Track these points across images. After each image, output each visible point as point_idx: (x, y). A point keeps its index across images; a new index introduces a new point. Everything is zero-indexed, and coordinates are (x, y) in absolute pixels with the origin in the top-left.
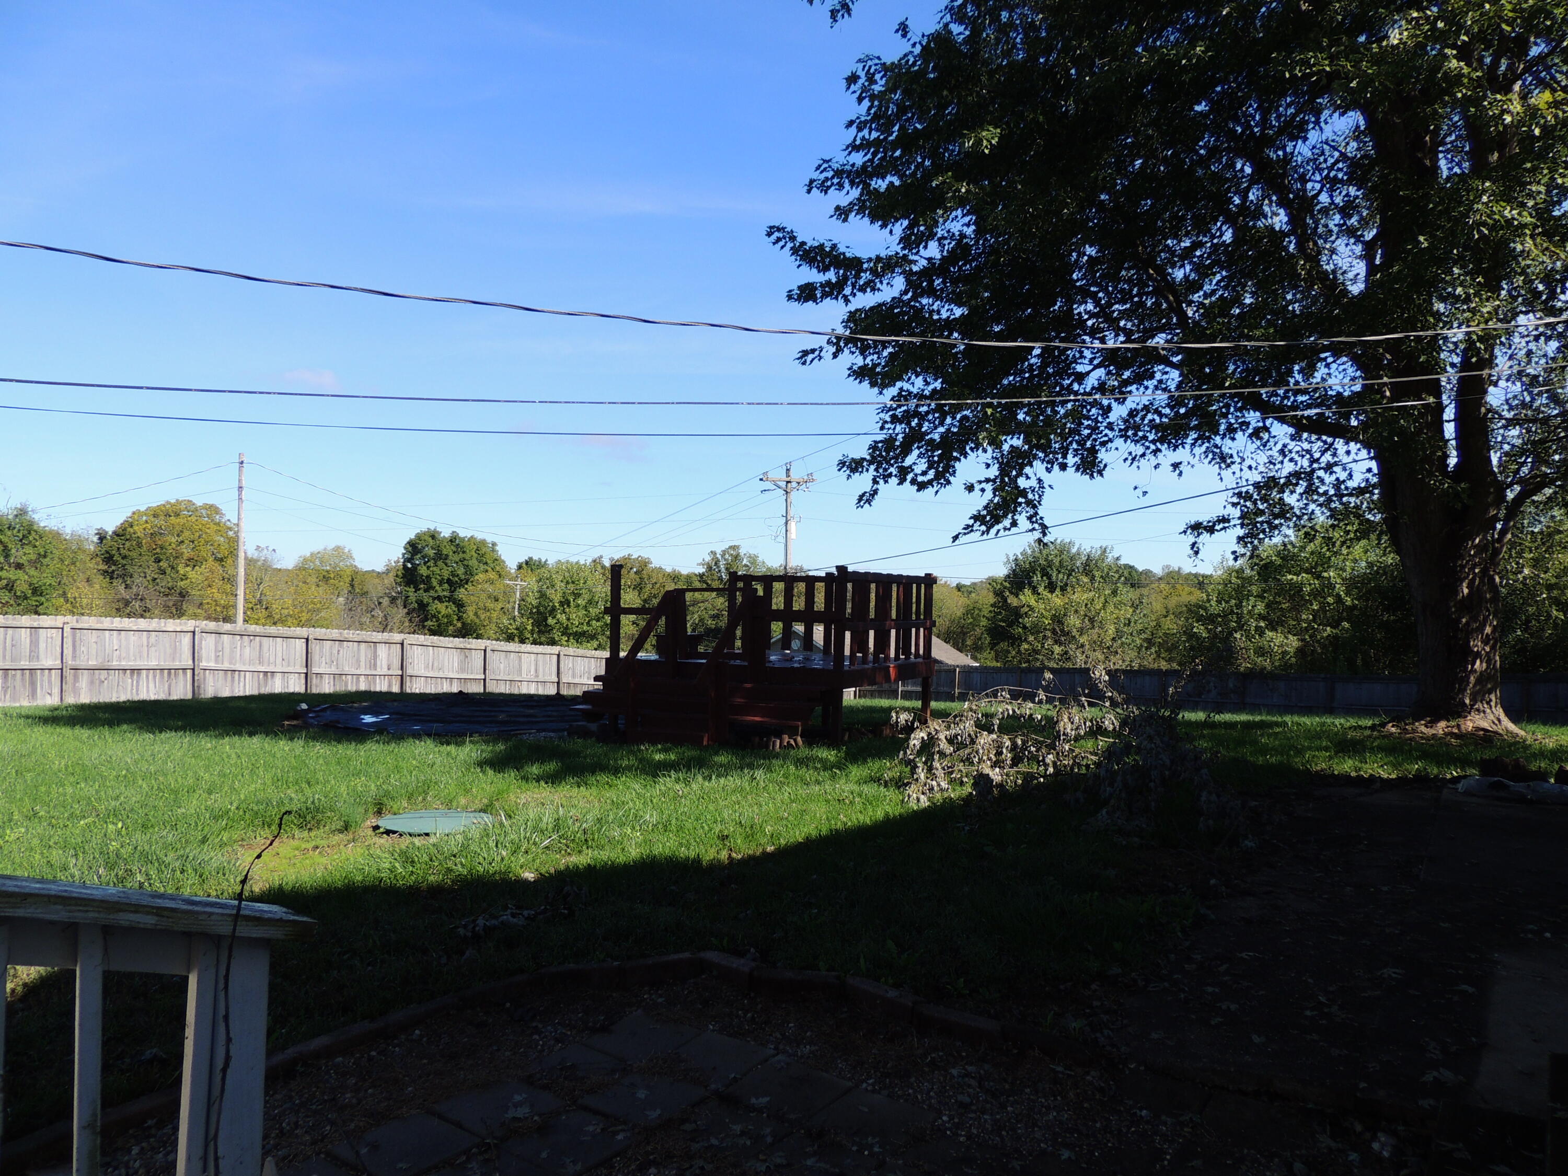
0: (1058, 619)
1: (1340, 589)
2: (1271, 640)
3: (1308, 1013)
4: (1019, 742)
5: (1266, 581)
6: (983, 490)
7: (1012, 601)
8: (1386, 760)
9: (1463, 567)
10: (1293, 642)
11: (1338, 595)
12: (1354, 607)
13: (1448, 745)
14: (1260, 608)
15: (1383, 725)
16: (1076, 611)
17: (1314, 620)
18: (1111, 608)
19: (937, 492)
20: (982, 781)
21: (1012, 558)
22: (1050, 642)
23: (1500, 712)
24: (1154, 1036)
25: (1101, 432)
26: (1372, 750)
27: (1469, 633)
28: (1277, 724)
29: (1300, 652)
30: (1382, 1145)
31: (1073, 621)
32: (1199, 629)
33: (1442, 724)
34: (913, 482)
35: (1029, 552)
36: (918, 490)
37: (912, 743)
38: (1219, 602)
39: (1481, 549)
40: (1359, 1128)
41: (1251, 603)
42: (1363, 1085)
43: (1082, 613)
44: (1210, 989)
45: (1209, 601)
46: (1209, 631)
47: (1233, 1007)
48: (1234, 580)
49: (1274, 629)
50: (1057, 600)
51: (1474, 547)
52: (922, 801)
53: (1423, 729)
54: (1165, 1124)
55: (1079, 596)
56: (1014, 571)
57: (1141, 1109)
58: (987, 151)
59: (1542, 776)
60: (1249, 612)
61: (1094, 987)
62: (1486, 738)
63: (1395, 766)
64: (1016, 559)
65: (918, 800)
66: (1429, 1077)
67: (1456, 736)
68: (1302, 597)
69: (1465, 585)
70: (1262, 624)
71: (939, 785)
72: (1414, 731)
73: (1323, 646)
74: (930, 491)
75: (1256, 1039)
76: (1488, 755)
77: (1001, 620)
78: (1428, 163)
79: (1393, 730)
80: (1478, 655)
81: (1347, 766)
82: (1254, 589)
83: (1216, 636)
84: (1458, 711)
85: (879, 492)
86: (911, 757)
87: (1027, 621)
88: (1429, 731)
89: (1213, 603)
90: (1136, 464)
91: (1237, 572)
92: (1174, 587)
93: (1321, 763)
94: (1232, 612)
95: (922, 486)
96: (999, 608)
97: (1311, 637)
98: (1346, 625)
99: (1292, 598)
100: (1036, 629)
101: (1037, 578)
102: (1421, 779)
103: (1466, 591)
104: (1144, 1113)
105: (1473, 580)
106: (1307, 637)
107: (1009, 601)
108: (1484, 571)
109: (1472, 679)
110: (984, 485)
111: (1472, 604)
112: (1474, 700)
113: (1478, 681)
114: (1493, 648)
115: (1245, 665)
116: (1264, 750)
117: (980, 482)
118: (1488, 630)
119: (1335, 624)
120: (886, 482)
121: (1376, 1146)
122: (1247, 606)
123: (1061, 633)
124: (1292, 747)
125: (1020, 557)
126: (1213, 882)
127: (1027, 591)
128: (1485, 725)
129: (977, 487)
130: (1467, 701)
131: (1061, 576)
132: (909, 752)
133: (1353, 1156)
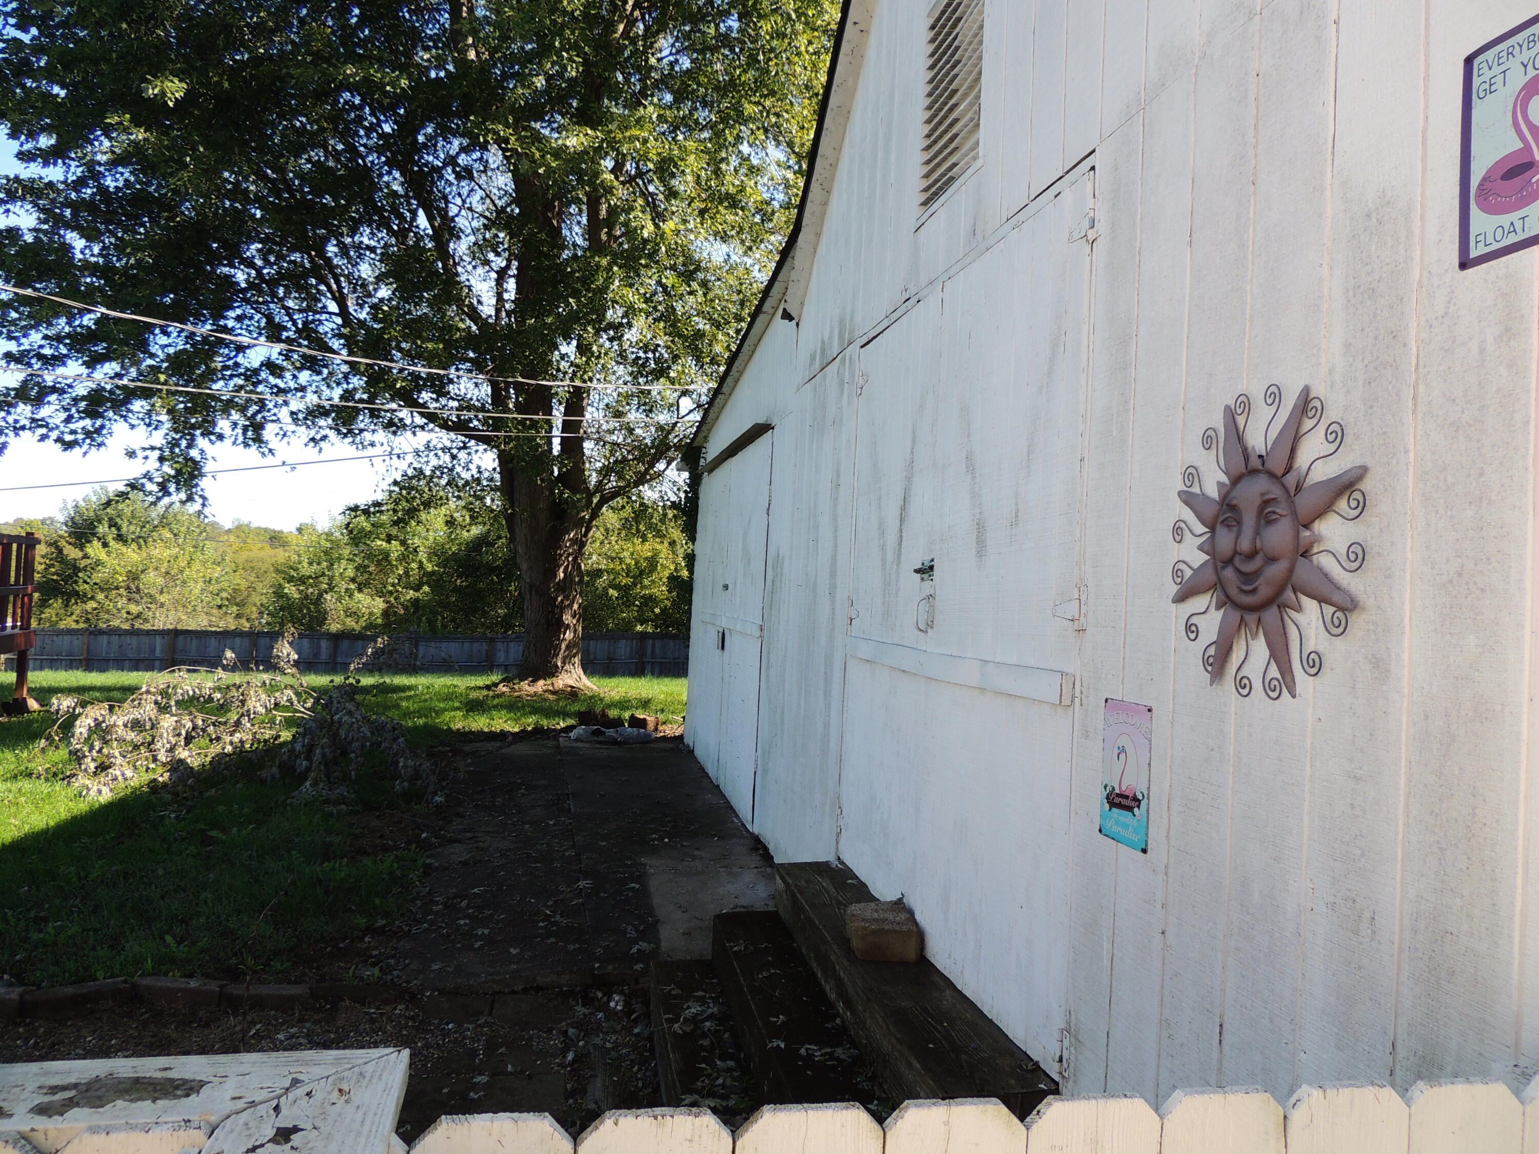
0: (133, 576)
1: (422, 556)
2: (359, 602)
3: (541, 924)
4: (200, 723)
5: (357, 545)
6: (146, 458)
7: (72, 553)
8: (508, 716)
9: (561, 555)
10: (379, 604)
11: (421, 563)
12: (433, 573)
13: (545, 700)
14: (350, 573)
15: (496, 685)
16: (156, 569)
17: (399, 584)
18: (196, 566)
19: (85, 453)
20: (177, 766)
21: (70, 505)
22: (125, 600)
23: (580, 672)
24: (435, 967)
25: (269, 411)
26: (495, 707)
27: (562, 609)
28: (409, 688)
29: (386, 613)
30: (616, 1003)
31: (152, 579)
32: (290, 590)
33: (541, 683)
34: (59, 440)
35: (94, 499)
36: (65, 450)
37: (78, 731)
38: (311, 564)
39: (574, 541)
40: (600, 995)
41: (343, 567)
42: (597, 965)
43: (163, 570)
44: (462, 922)
45: (300, 563)
46: (301, 592)
47: (486, 931)
48: (323, 542)
49: (360, 590)
50: (132, 555)
51: (570, 540)
52: (104, 792)
53: (527, 687)
54: (468, 1029)
55: (158, 551)
56: (72, 519)
57: (448, 1024)
58: (171, 104)
59: (618, 722)
60: (341, 574)
61: (367, 939)
62: (573, 694)
63: (516, 720)
64: (76, 506)
65: (100, 792)
66: (634, 950)
67: (554, 693)
68: (390, 563)
69: (561, 570)
70: (352, 586)
71: (123, 775)
72: (520, 690)
73: (406, 608)
74: (77, 451)
75: (513, 951)
76: (576, 707)
77: (53, 574)
78: (555, 222)
79: (504, 689)
80: (568, 626)
81: (480, 723)
82: (346, 552)
83: (306, 597)
84: (551, 672)
85: (9, 447)
86: (78, 746)
87: (97, 577)
88: (531, 690)
89: (305, 565)
90: (286, 439)
91: (327, 534)
92: (245, 542)
93: (459, 722)
94: (323, 574)
95: (69, 446)
96: (51, 559)
97: (396, 599)
98: (426, 588)
99: (379, 563)
100: (107, 587)
101: (102, 529)
102: (538, 731)
103: (562, 575)
104: (450, 1026)
105: (567, 567)
106: (392, 599)
107: (65, 552)
108: (575, 559)
109: (563, 646)
110: (148, 453)
111: (565, 587)
112: (564, 663)
113: (568, 647)
114: (578, 621)
115: (334, 627)
116: (408, 714)
117: (144, 449)
118: (576, 607)
119: (417, 589)
120: (17, 435)
121: (612, 1004)
122: (338, 568)
123: (133, 589)
124: (431, 709)
125: (82, 504)
126: (424, 835)
127: (96, 543)
128: (571, 682)
129: (140, 454)
130: (559, 664)
131: (132, 528)
132: (74, 742)
133: (600, 1015)
